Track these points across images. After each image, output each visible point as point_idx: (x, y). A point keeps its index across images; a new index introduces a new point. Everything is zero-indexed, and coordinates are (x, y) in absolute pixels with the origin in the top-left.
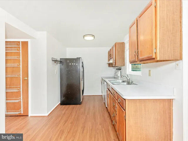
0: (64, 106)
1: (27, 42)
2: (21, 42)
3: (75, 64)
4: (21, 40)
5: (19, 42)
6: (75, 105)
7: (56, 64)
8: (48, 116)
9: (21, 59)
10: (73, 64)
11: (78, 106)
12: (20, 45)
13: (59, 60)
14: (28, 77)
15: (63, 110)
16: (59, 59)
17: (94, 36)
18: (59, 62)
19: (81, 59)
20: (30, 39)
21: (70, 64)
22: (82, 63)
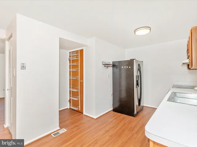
0: (116, 113)
1: (83, 49)
2: (80, 50)
3: (127, 67)
5: (78, 51)
6: (128, 116)
8: (96, 119)
10: (125, 67)
12: (78, 53)
14: (83, 80)
16: (112, 63)
17: (150, 28)
18: (111, 66)
19: (135, 60)
20: (84, 47)
21: (122, 67)
22: (139, 65)
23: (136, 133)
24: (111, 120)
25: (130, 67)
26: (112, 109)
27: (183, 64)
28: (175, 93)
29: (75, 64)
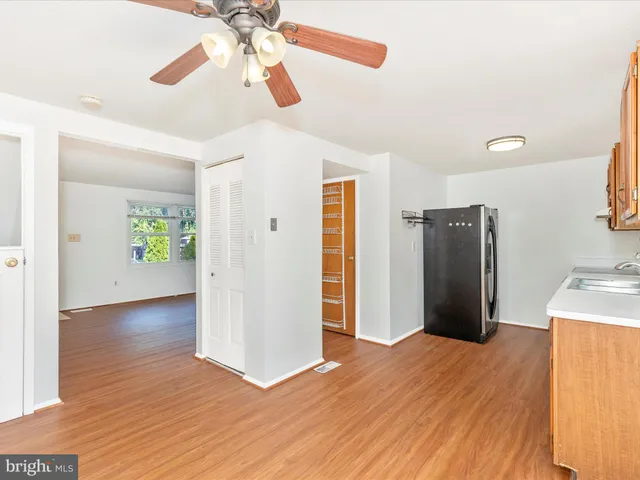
0: (433, 336)
1: (354, 181)
2: (345, 182)
3: (463, 224)
4: (343, 179)
5: (339, 184)
6: (465, 342)
7: (411, 225)
8: (393, 346)
9: (343, 217)
10: (458, 224)
11: (474, 344)
12: (341, 189)
13: (420, 214)
14: (354, 256)
15: (429, 344)
17: (524, 138)
18: (420, 220)
19: (482, 208)
20: (358, 176)
21: (451, 224)
22: (490, 219)
23: (495, 369)
24: (428, 349)
25: (470, 225)
26: (422, 327)
27: (598, 217)
28: (581, 280)
29: (333, 215)
